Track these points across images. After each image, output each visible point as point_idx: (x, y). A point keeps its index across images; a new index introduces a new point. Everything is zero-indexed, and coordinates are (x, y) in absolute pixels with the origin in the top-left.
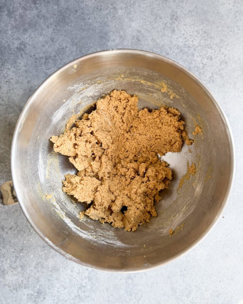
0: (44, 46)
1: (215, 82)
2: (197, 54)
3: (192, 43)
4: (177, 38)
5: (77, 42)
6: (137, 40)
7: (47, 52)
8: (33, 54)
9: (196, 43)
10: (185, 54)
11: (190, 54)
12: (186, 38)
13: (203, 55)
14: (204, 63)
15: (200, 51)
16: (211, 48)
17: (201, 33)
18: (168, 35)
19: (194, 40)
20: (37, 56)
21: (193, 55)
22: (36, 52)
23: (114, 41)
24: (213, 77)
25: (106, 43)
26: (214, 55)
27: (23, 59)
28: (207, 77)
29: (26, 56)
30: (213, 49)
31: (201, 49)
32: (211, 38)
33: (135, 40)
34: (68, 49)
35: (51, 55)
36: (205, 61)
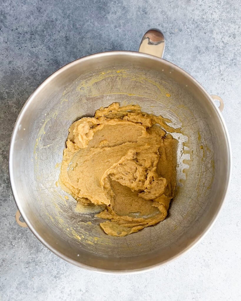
0: (28, 17)
1: (238, 66)
2: (217, 30)
3: (211, 16)
4: (193, 10)
5: (70, 13)
6: (143, 13)
7: (33, 26)
8: (15, 28)
9: (216, 16)
10: (202, 30)
11: (209, 30)
12: (203, 10)
13: (223, 31)
14: (225, 41)
15: (221, 27)
16: (235, 22)
17: (222, 4)
18: (181, 6)
19: (214, 13)
20: (20, 30)
21: (212, 32)
22: (19, 25)
23: (115, 13)
24: (235, 59)
25: (105, 15)
26: (238, 31)
27: (3, 33)
28: (228, 59)
29: (7, 30)
30: (237, 24)
31: (222, 24)
32: (235, 9)
33: (141, 12)
34: (58, 22)
35: (37, 29)
36: (226, 39)
